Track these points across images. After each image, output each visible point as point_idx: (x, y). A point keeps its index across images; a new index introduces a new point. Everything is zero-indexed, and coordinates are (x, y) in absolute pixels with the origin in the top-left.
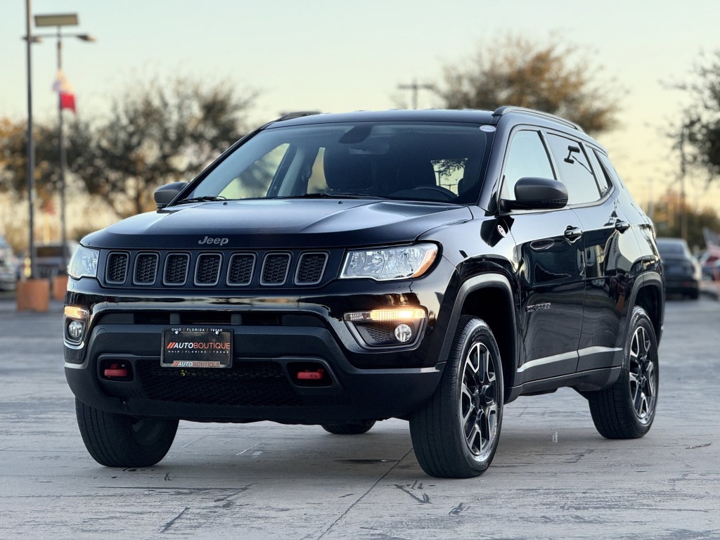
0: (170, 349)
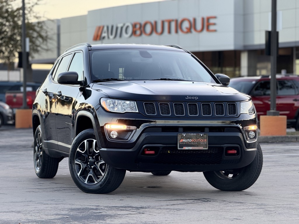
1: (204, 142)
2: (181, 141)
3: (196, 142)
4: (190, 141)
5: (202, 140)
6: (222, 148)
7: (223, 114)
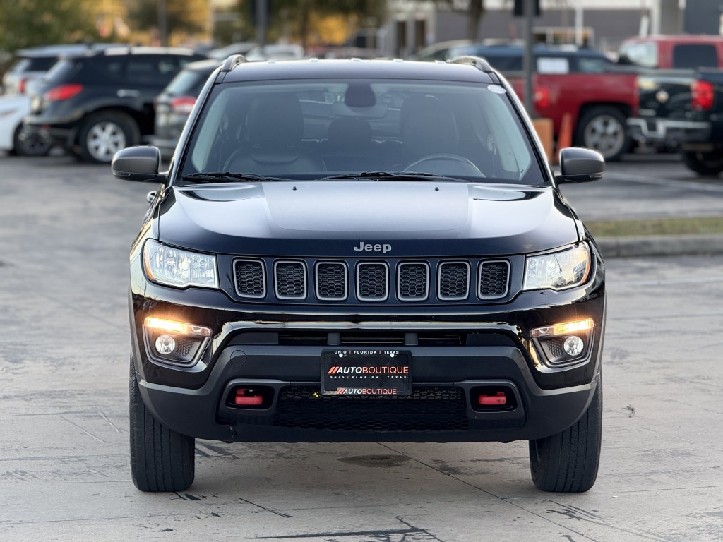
0: (331, 374)
1: (399, 375)
2: (333, 370)
3: (375, 375)
4: (359, 370)
5: (393, 370)
6: (461, 390)
7: (463, 294)
